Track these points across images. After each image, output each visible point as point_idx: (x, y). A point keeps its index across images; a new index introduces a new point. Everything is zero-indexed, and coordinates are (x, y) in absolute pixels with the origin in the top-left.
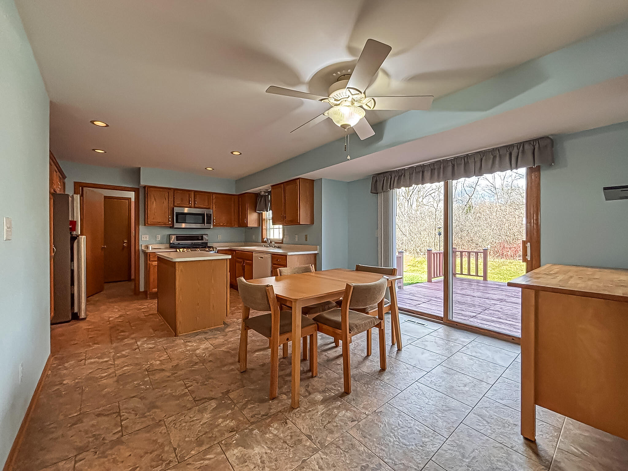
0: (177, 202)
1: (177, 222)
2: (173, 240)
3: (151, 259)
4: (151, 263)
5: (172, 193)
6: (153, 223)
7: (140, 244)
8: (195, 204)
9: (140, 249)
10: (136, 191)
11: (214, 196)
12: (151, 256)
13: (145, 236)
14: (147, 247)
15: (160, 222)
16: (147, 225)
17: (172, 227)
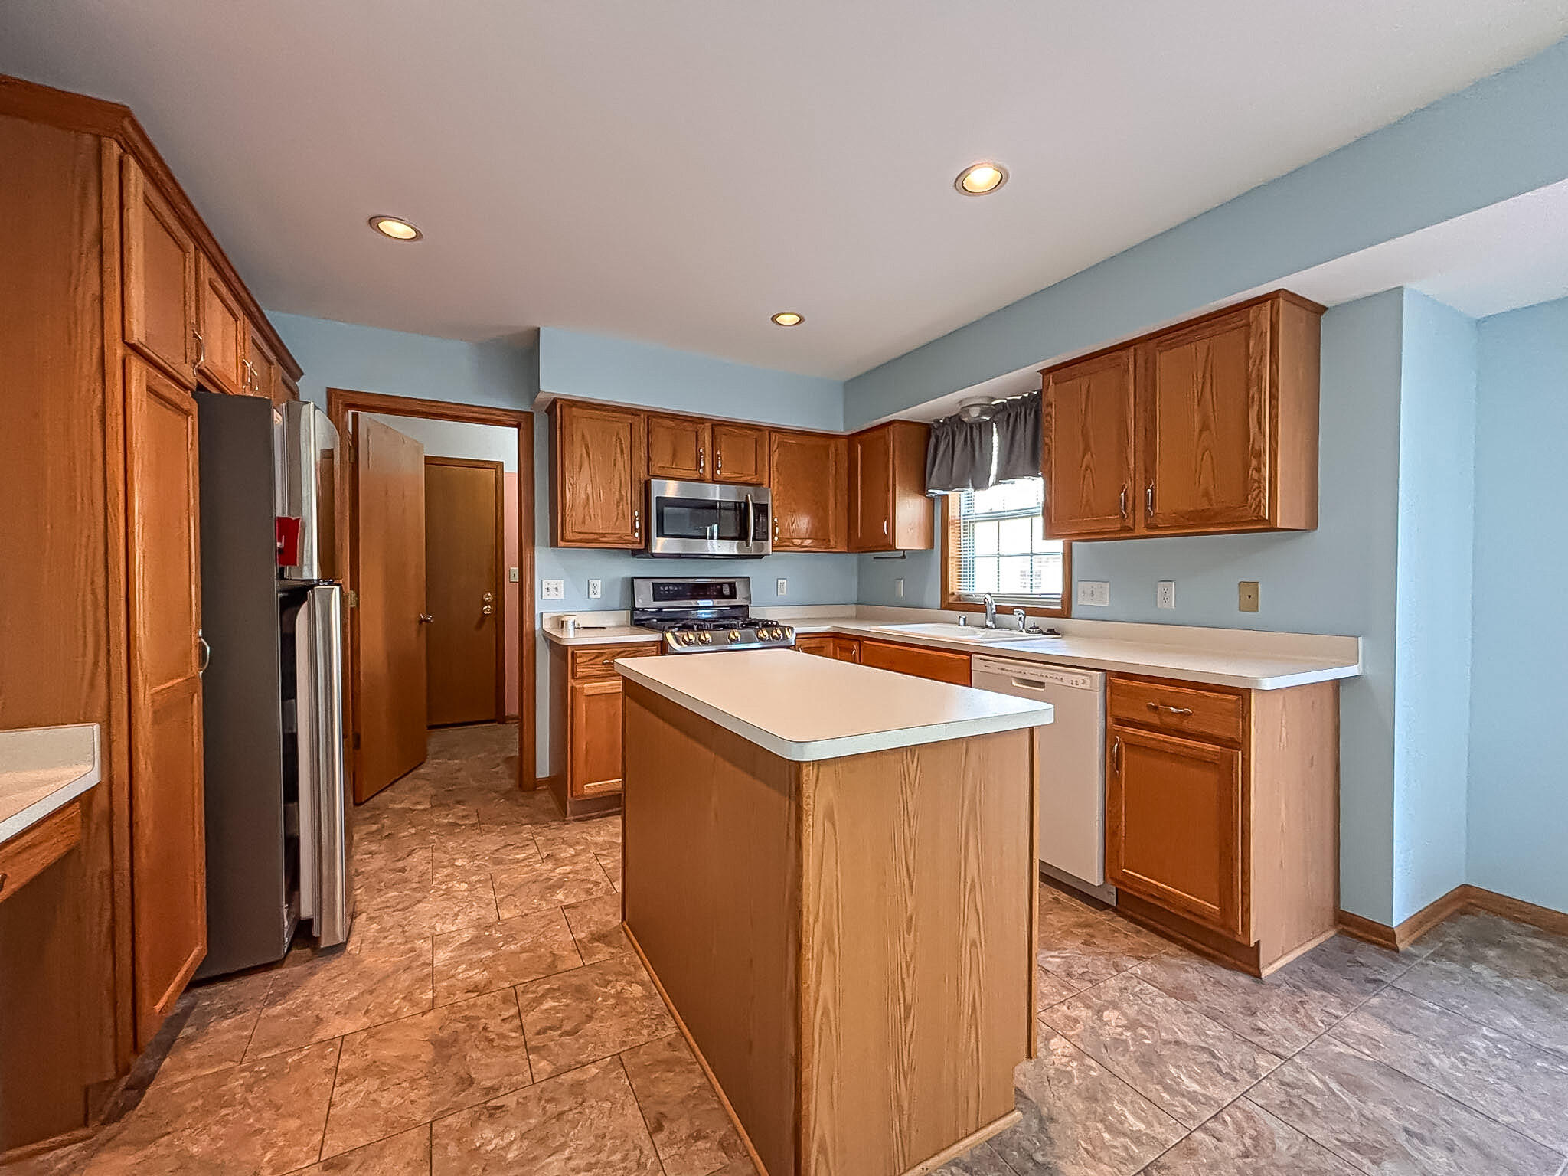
0: (661, 461)
1: (661, 534)
2: (645, 599)
3: (581, 671)
4: (577, 684)
5: (643, 427)
6: (581, 536)
7: (537, 612)
8: (715, 467)
9: (537, 627)
10: (523, 423)
11: (776, 438)
12: (578, 660)
13: (552, 584)
14: (561, 624)
15: (603, 535)
16: (561, 543)
17: (643, 551)
